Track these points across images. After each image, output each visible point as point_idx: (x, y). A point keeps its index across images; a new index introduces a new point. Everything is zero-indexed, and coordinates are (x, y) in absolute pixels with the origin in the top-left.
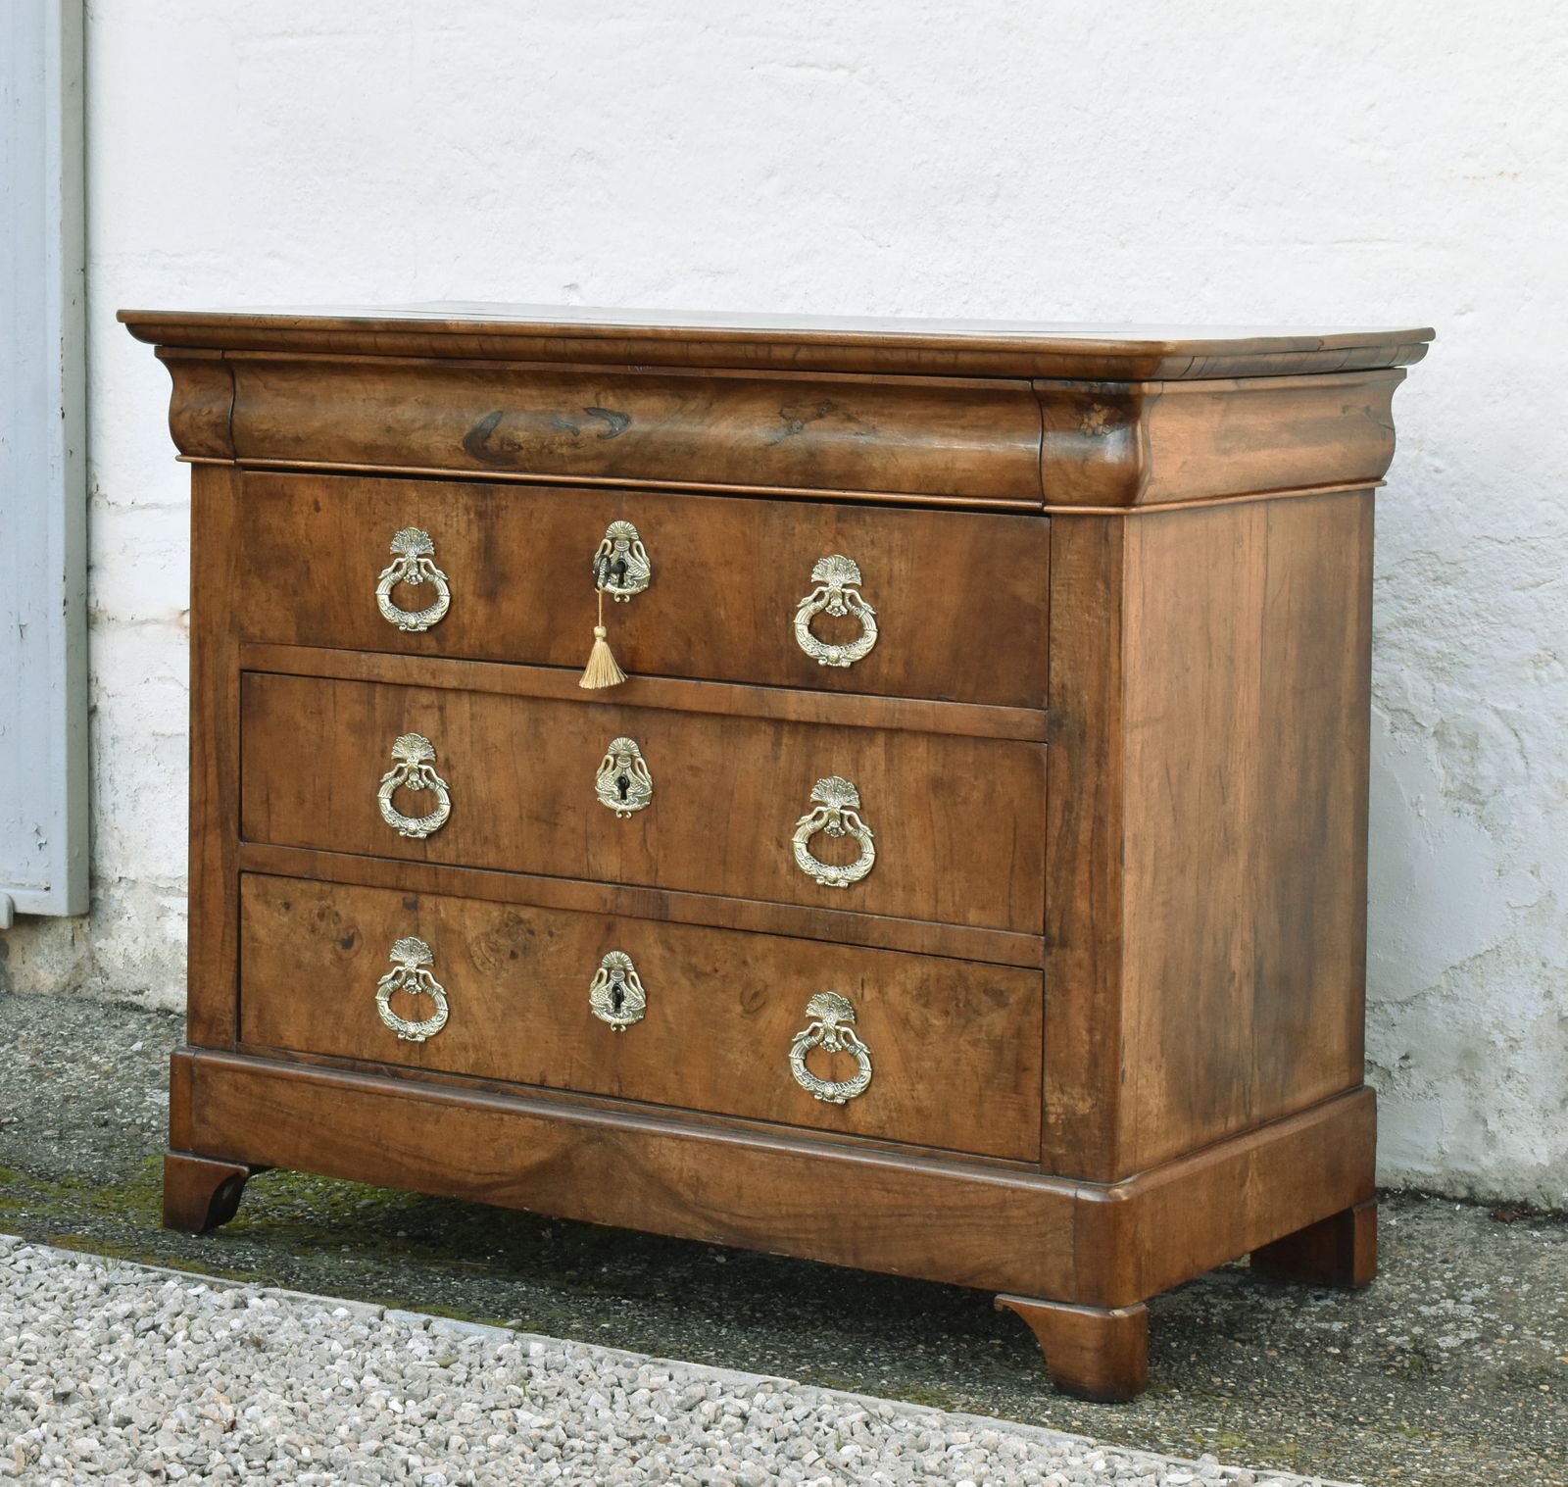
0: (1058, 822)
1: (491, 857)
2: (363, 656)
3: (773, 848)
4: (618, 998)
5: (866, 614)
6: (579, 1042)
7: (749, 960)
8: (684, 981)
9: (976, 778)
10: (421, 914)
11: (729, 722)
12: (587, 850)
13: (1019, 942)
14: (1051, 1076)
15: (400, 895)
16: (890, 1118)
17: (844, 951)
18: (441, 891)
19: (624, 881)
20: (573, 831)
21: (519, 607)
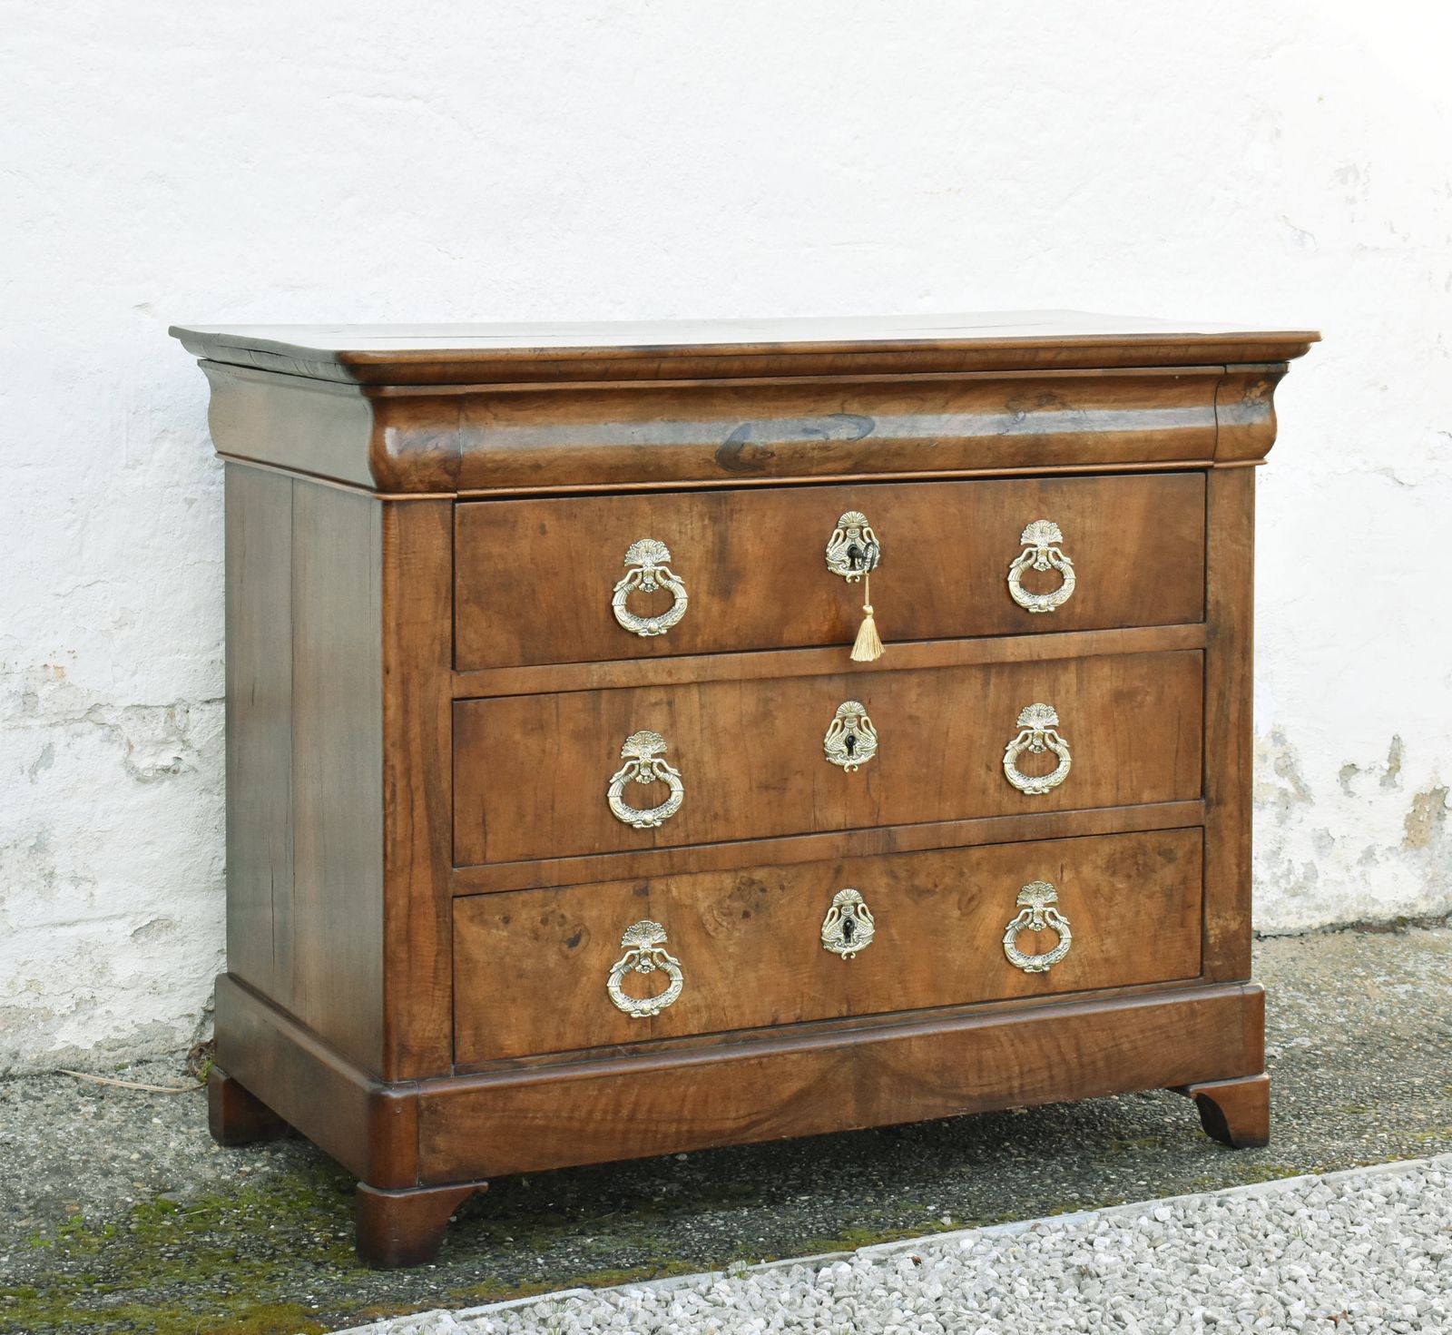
0: (1214, 709)
1: (720, 831)
2: (594, 666)
3: (982, 772)
4: (848, 929)
5: (1066, 565)
6: (810, 977)
7: (965, 870)
8: (907, 901)
9: (1149, 686)
10: (652, 898)
11: (943, 673)
12: (814, 806)
13: (1186, 808)
14: (1211, 907)
15: (631, 885)
16: (1084, 973)
17: (1046, 845)
18: (675, 871)
19: (849, 826)
20: (801, 792)
21: (752, 600)
